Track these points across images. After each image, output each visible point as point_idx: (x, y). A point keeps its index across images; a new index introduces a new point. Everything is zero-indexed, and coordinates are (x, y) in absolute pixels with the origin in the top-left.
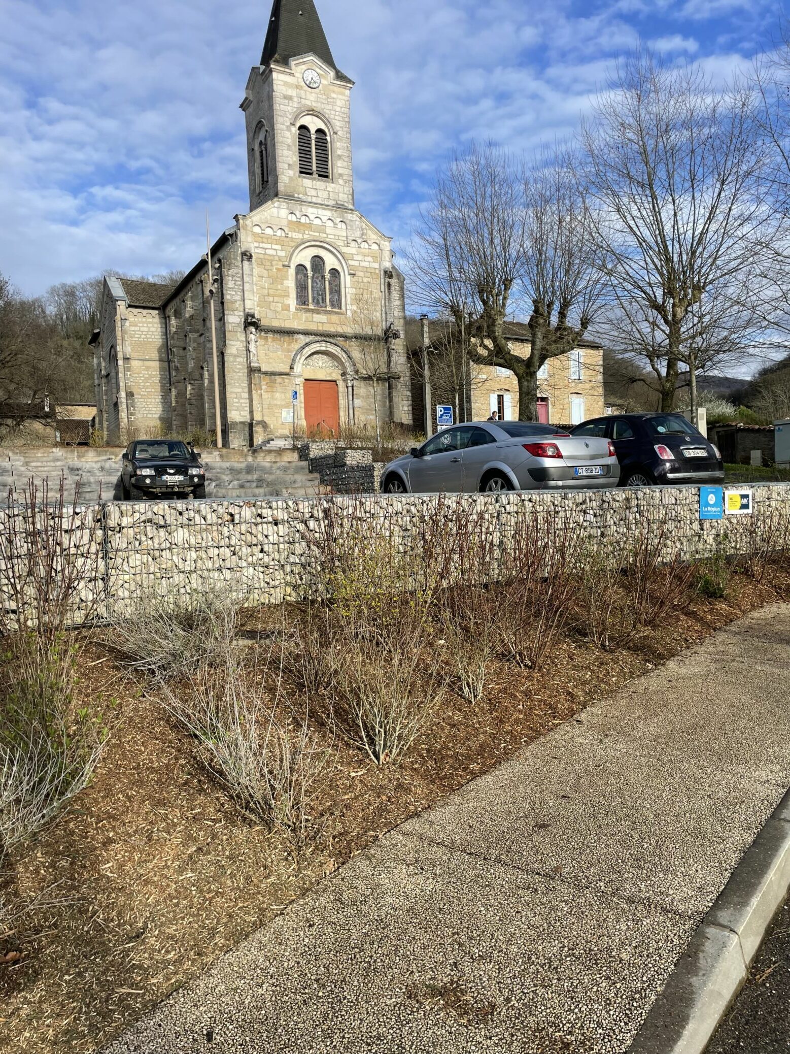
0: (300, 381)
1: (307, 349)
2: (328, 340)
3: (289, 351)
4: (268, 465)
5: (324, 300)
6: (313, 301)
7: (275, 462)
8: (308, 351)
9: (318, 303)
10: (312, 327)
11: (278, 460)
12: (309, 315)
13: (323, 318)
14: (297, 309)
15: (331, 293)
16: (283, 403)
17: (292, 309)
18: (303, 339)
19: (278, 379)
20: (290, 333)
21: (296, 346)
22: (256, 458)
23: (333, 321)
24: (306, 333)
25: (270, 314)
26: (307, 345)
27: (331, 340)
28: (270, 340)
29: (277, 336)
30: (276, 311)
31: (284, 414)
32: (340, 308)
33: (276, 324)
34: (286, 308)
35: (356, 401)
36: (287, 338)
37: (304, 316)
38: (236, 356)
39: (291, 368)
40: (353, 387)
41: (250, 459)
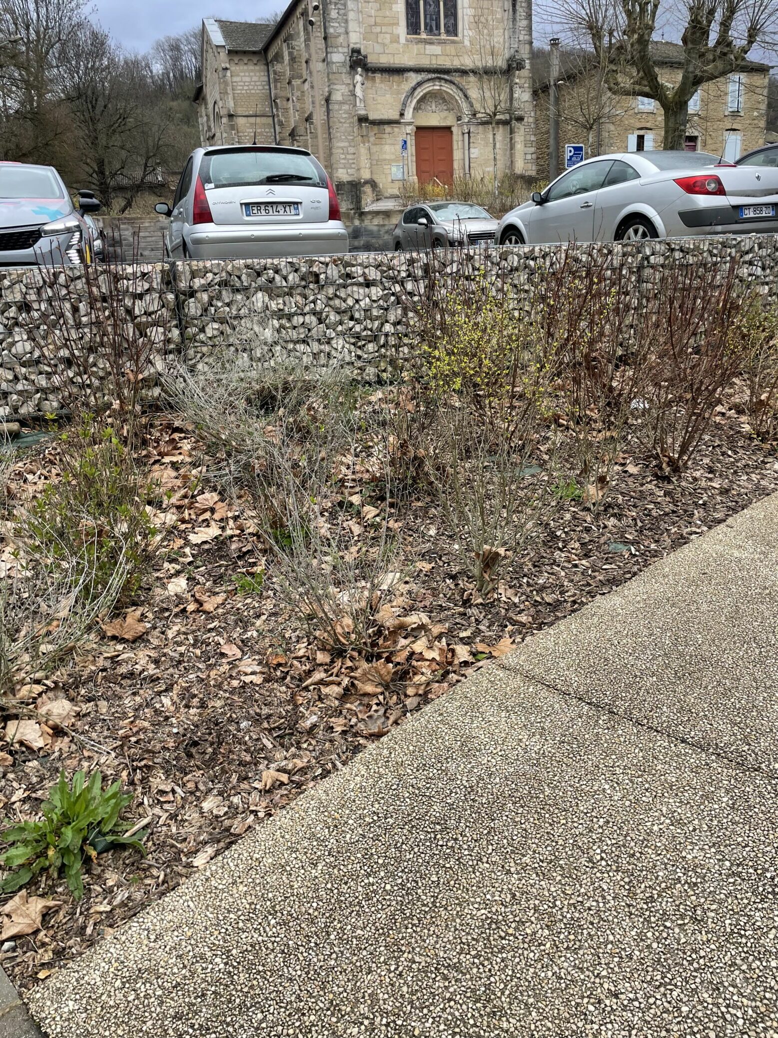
0: (410, 129)
1: (419, 90)
2: (442, 76)
3: (398, 93)
4: (375, 228)
5: (438, 27)
6: (426, 29)
7: (384, 225)
8: (419, 93)
9: (431, 30)
10: (425, 62)
11: (386, 222)
12: (421, 46)
13: (436, 49)
14: (407, 40)
15: (446, 16)
16: (393, 157)
17: (402, 40)
18: (414, 78)
19: (388, 129)
20: (399, 71)
21: (407, 86)
22: (363, 221)
23: (448, 52)
24: (418, 70)
25: (378, 48)
26: (419, 84)
27: (446, 77)
28: (378, 80)
29: (386, 76)
30: (384, 45)
31: (394, 169)
32: (456, 35)
33: (385, 60)
34: (395, 39)
35: (472, 150)
36: (396, 78)
37: (415, 48)
38: (341, 103)
39: (402, 115)
40: (469, 133)
41: (357, 222)
